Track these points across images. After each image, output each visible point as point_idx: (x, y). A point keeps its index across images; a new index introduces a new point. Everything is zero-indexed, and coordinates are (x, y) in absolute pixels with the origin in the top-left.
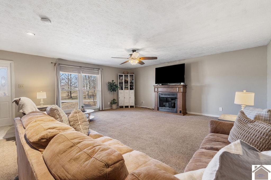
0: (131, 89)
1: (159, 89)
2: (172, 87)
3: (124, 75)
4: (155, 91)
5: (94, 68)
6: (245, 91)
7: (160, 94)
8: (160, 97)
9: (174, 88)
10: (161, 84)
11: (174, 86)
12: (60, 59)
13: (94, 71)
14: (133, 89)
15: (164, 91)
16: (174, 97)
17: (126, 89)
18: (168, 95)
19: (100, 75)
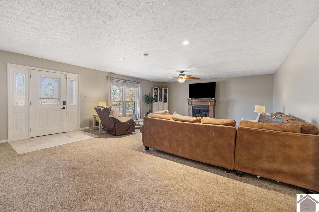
0: (164, 102)
1: (192, 102)
2: (205, 101)
3: (158, 88)
4: (189, 104)
5: (135, 82)
6: (260, 105)
7: (193, 107)
8: (193, 110)
9: (206, 102)
10: (193, 98)
11: (205, 100)
12: (111, 73)
13: (135, 84)
14: (167, 102)
15: (197, 104)
16: (207, 109)
17: (160, 101)
18: (201, 107)
19: (140, 88)
